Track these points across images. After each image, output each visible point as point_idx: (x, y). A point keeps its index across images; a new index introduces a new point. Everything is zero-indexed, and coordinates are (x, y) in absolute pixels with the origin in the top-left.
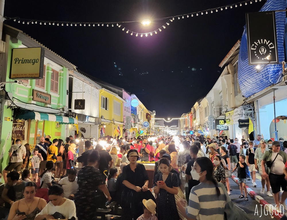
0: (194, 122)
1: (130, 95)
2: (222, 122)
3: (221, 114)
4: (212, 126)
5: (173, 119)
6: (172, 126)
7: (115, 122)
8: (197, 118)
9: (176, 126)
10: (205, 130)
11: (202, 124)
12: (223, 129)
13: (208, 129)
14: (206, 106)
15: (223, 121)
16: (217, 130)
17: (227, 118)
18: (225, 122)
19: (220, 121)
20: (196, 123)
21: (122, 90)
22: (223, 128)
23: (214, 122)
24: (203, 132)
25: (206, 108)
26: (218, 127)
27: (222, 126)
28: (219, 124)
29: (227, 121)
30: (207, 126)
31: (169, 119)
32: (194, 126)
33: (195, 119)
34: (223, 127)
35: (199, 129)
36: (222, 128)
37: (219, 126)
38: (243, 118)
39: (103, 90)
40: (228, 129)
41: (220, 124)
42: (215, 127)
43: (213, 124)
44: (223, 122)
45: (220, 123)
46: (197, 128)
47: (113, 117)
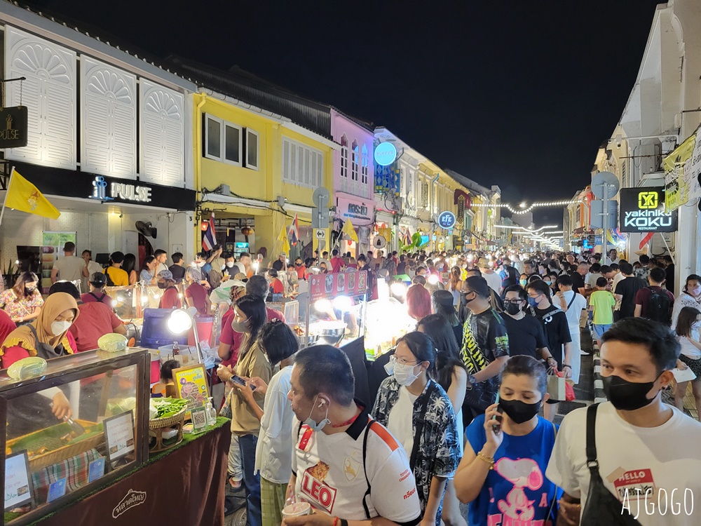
1: (372, 129)
2: (649, 198)
4: (606, 214)
5: (534, 205)
6: (544, 227)
7: (287, 207)
9: (557, 226)
12: (653, 225)
15: (656, 194)
16: (625, 230)
17: (667, 181)
18: (663, 199)
19: (640, 195)
21: (328, 111)
22: (654, 222)
23: (618, 198)
26: (631, 218)
27: (648, 213)
28: (638, 209)
31: (523, 205)
34: (653, 218)
36: (648, 225)
37: (635, 214)
39: (204, 95)
40: (674, 227)
41: (640, 206)
42: (618, 219)
43: (612, 207)
44: (653, 199)
45: (640, 203)
47: (276, 192)
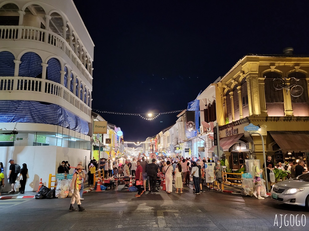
0: (159, 145)
3: (178, 144)
4: (172, 150)
5: (141, 143)
8: (161, 142)
10: (167, 152)
11: (165, 147)
13: (170, 152)
14: (168, 135)
16: (175, 153)
17: (180, 146)
18: (179, 148)
20: (160, 146)
24: (166, 153)
25: (168, 137)
27: (177, 151)
29: (180, 148)
30: (169, 149)
32: (159, 149)
33: (159, 143)
35: (163, 151)
36: (178, 152)
38: (187, 148)
40: (181, 153)
42: (174, 151)
46: (161, 151)
